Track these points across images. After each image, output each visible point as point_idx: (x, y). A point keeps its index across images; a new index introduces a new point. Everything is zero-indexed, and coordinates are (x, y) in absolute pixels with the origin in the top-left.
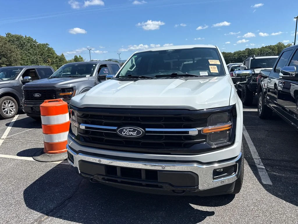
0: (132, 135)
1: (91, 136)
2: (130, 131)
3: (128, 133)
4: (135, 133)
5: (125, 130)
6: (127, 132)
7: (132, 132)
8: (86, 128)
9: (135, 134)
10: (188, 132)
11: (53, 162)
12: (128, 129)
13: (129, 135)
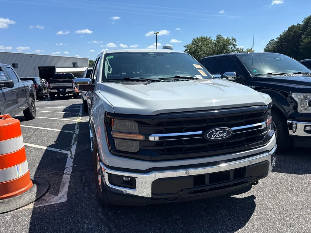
0: (222, 137)
1: (166, 147)
2: (220, 133)
3: (218, 136)
4: (225, 134)
5: (215, 133)
6: (217, 134)
7: (222, 134)
8: (160, 138)
9: (225, 136)
10: (260, 126)
11: (19, 210)
12: (218, 131)
13: (219, 137)
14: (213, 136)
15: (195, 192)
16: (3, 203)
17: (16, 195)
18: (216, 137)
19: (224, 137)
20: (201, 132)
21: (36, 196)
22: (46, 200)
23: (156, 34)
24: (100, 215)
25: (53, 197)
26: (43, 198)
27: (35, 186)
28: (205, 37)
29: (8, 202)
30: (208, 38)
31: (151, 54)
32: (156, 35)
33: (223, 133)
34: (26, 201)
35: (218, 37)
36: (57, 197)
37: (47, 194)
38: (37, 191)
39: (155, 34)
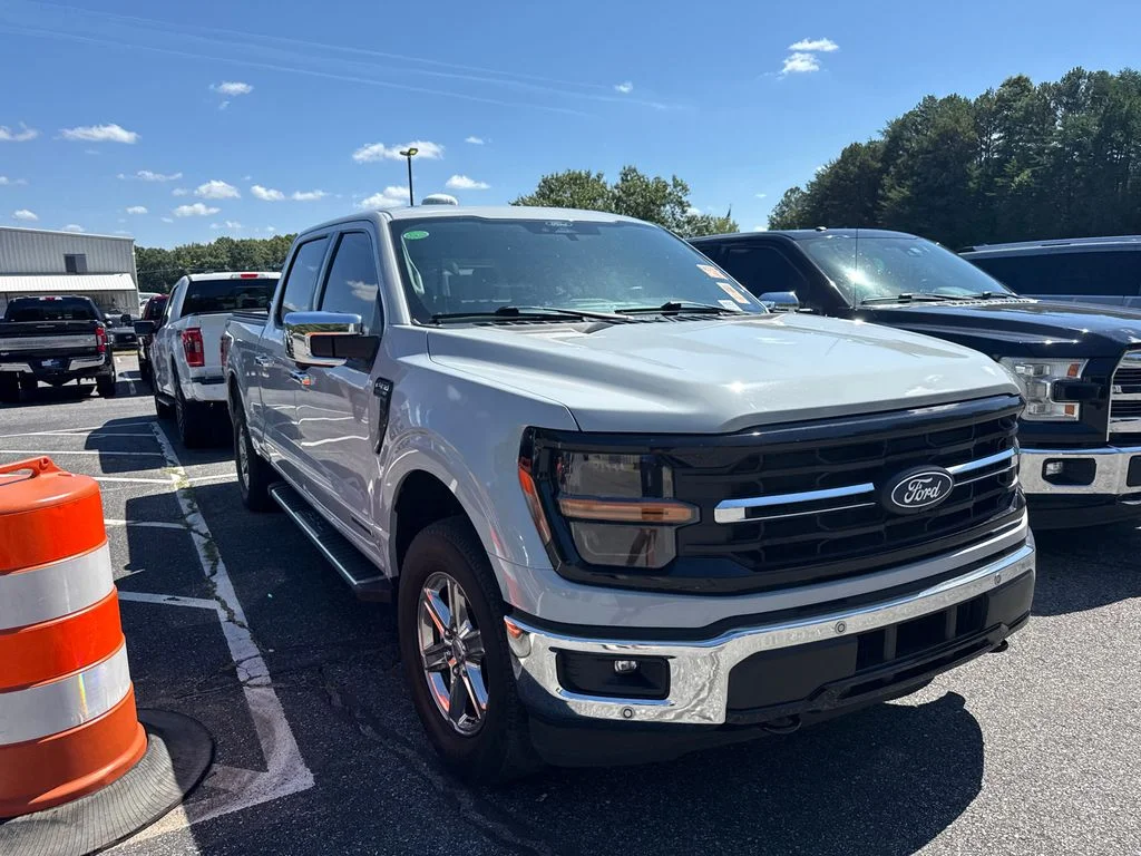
0: (928, 498)
1: (766, 543)
2: (925, 486)
3: (920, 496)
4: (937, 490)
5: (912, 486)
6: (917, 491)
7: (930, 489)
8: (751, 512)
9: (936, 495)
11: (131, 841)
12: (920, 481)
13: (922, 502)
14: (908, 498)
15: (856, 691)
16: (54, 821)
17: (101, 784)
18: (913, 502)
19: (934, 498)
20: (869, 487)
21: (180, 780)
22: (226, 791)
23: (409, 154)
24: (478, 817)
25: (251, 780)
26: (206, 783)
27: (158, 742)
28: (583, 174)
29: (75, 815)
30: (593, 176)
31: (557, 228)
32: (406, 157)
33: (931, 485)
34: (145, 803)
35: (626, 175)
36: (264, 776)
37: (216, 768)
38: (173, 760)
39: (402, 153)
